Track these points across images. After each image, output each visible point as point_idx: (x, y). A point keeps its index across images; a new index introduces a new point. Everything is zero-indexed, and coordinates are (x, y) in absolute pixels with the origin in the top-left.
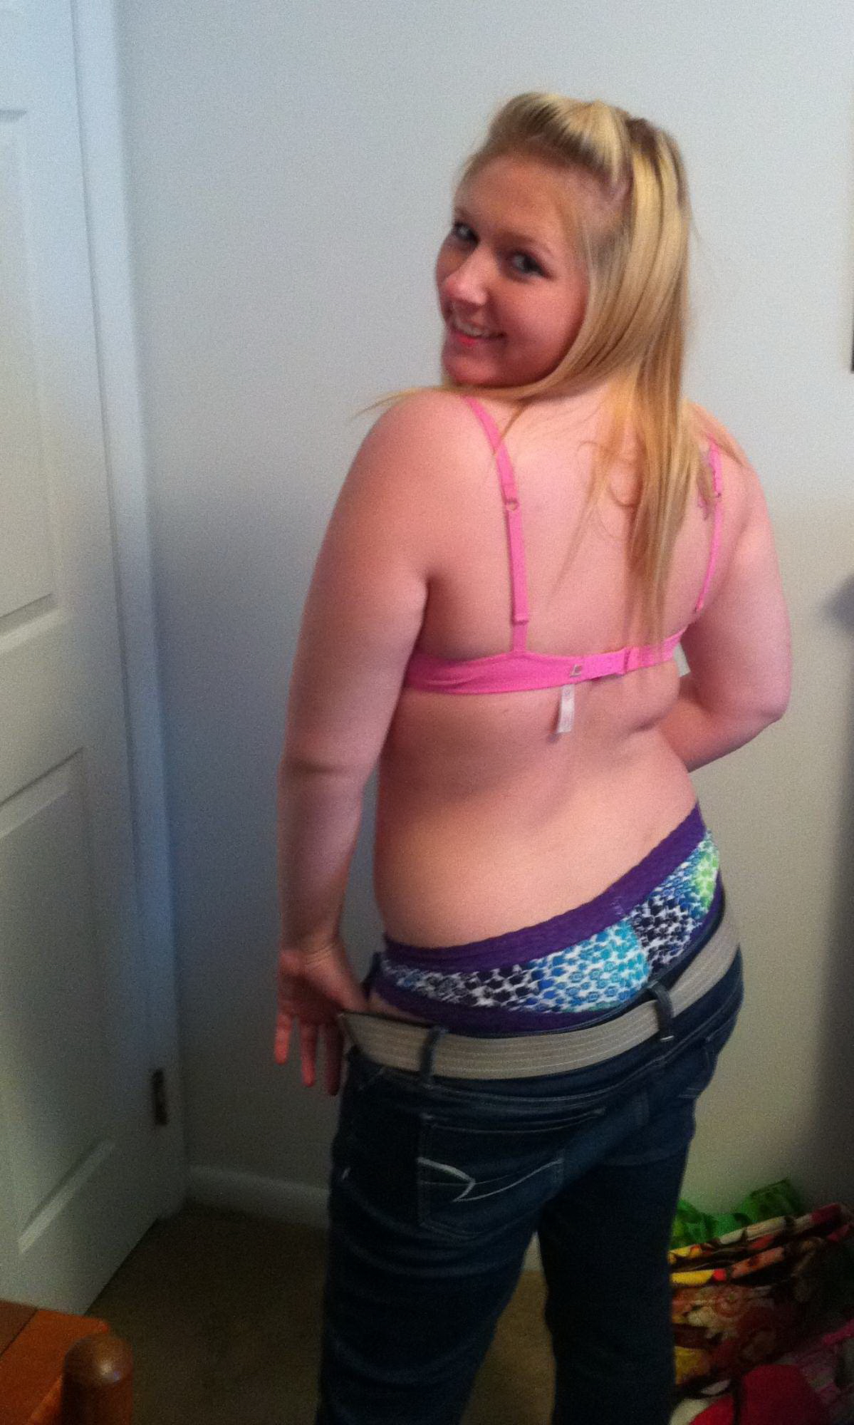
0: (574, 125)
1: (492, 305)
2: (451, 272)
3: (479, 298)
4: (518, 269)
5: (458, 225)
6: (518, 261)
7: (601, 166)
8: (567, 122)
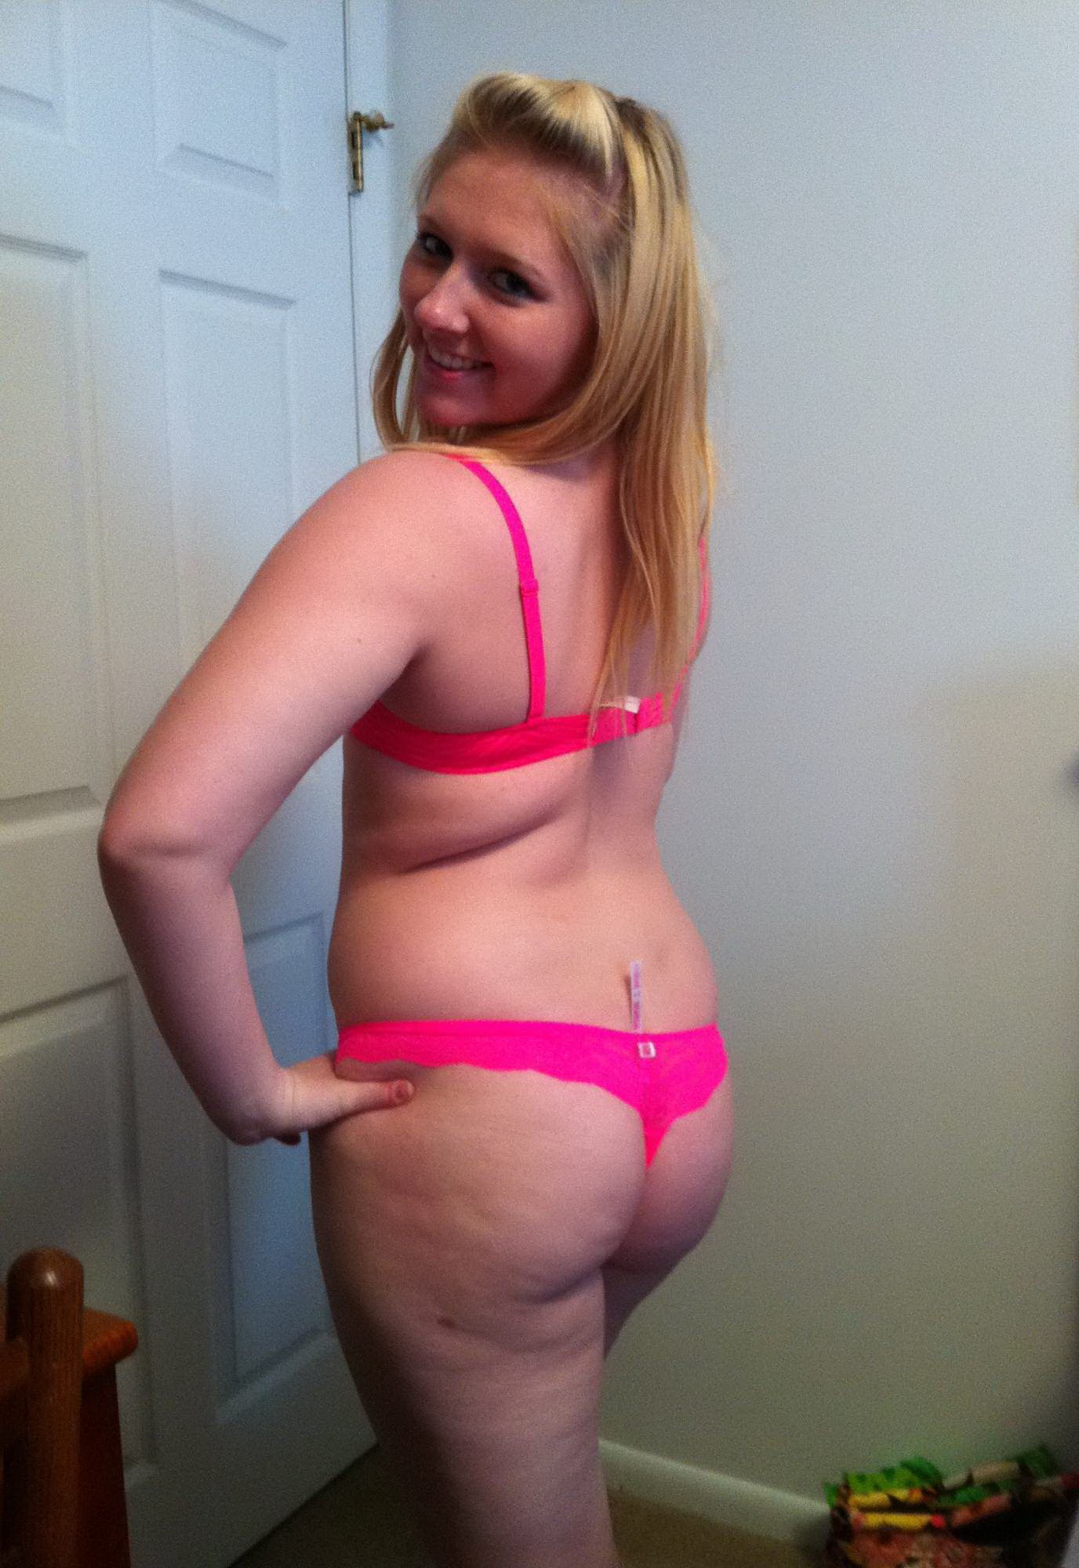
0: (560, 112)
1: (476, 332)
2: (422, 296)
3: (460, 324)
4: (503, 290)
5: (423, 236)
6: (502, 280)
7: (593, 161)
8: (550, 110)
